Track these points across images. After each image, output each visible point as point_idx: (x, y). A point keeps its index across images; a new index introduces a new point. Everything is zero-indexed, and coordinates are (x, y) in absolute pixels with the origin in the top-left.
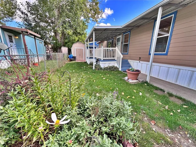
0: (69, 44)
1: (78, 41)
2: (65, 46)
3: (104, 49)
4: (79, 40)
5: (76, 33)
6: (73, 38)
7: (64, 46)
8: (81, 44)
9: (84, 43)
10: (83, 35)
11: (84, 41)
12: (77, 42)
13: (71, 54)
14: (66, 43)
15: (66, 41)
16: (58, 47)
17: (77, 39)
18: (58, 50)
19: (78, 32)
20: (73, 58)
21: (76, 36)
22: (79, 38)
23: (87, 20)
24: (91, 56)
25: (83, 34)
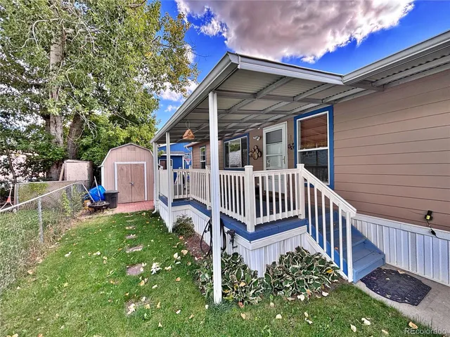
0: (95, 149)
1: (128, 140)
2: (79, 159)
3: (257, 179)
4: (133, 138)
5: (121, 118)
6: (110, 132)
7: (78, 157)
8: (138, 149)
9: (149, 148)
10: (145, 126)
11: (146, 142)
12: (122, 144)
13: (100, 183)
14: (86, 148)
15: (84, 140)
16: (52, 160)
17: (124, 134)
18: (54, 171)
19: (128, 114)
20: (104, 200)
21: (123, 127)
22: (131, 133)
23: (156, 86)
24: (177, 197)
25: (142, 122)
